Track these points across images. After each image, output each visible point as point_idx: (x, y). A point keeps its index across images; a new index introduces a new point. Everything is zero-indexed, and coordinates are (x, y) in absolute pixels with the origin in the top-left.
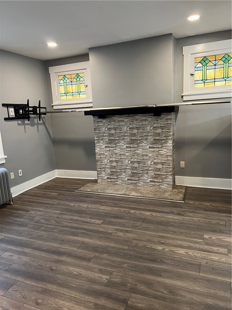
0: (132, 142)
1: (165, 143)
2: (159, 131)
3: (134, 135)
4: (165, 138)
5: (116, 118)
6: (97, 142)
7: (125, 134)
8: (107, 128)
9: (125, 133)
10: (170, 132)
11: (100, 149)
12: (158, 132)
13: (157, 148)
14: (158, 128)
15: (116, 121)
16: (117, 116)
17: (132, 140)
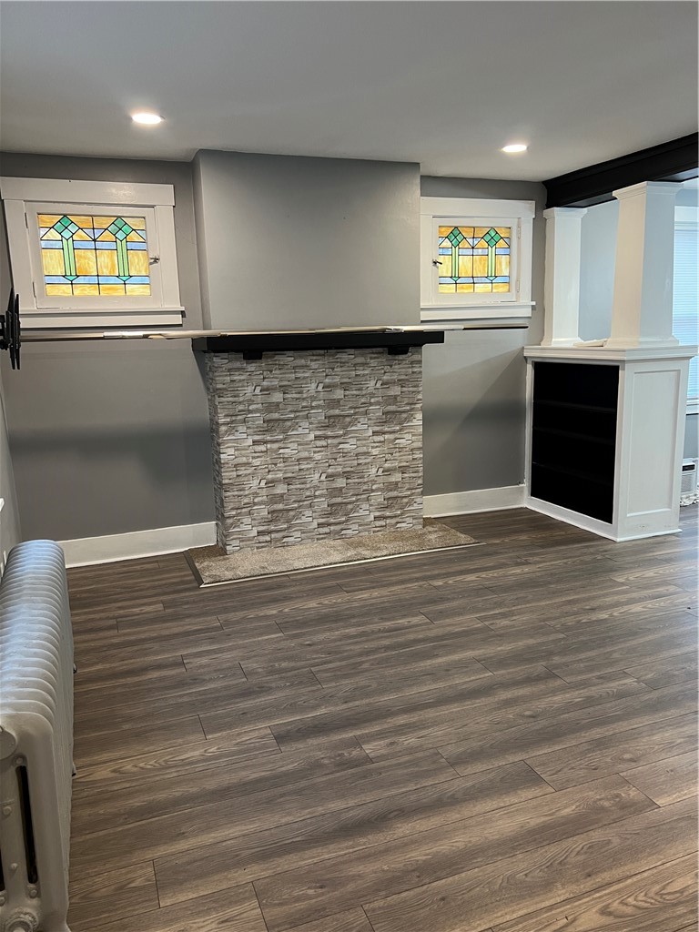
0: (331, 422)
1: (408, 420)
2: (396, 390)
3: (335, 403)
4: (408, 408)
5: (288, 359)
6: (226, 431)
7: (312, 401)
8: (258, 389)
9: (313, 398)
10: (419, 392)
11: (238, 450)
12: (393, 393)
13: (390, 433)
14: (393, 383)
15: (286, 367)
16: (291, 353)
17: (330, 417)
